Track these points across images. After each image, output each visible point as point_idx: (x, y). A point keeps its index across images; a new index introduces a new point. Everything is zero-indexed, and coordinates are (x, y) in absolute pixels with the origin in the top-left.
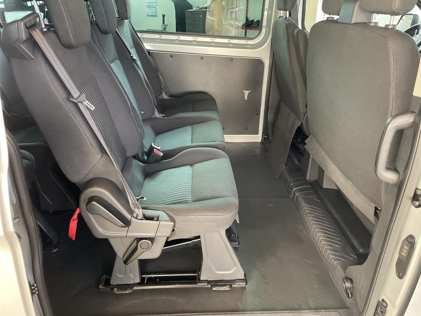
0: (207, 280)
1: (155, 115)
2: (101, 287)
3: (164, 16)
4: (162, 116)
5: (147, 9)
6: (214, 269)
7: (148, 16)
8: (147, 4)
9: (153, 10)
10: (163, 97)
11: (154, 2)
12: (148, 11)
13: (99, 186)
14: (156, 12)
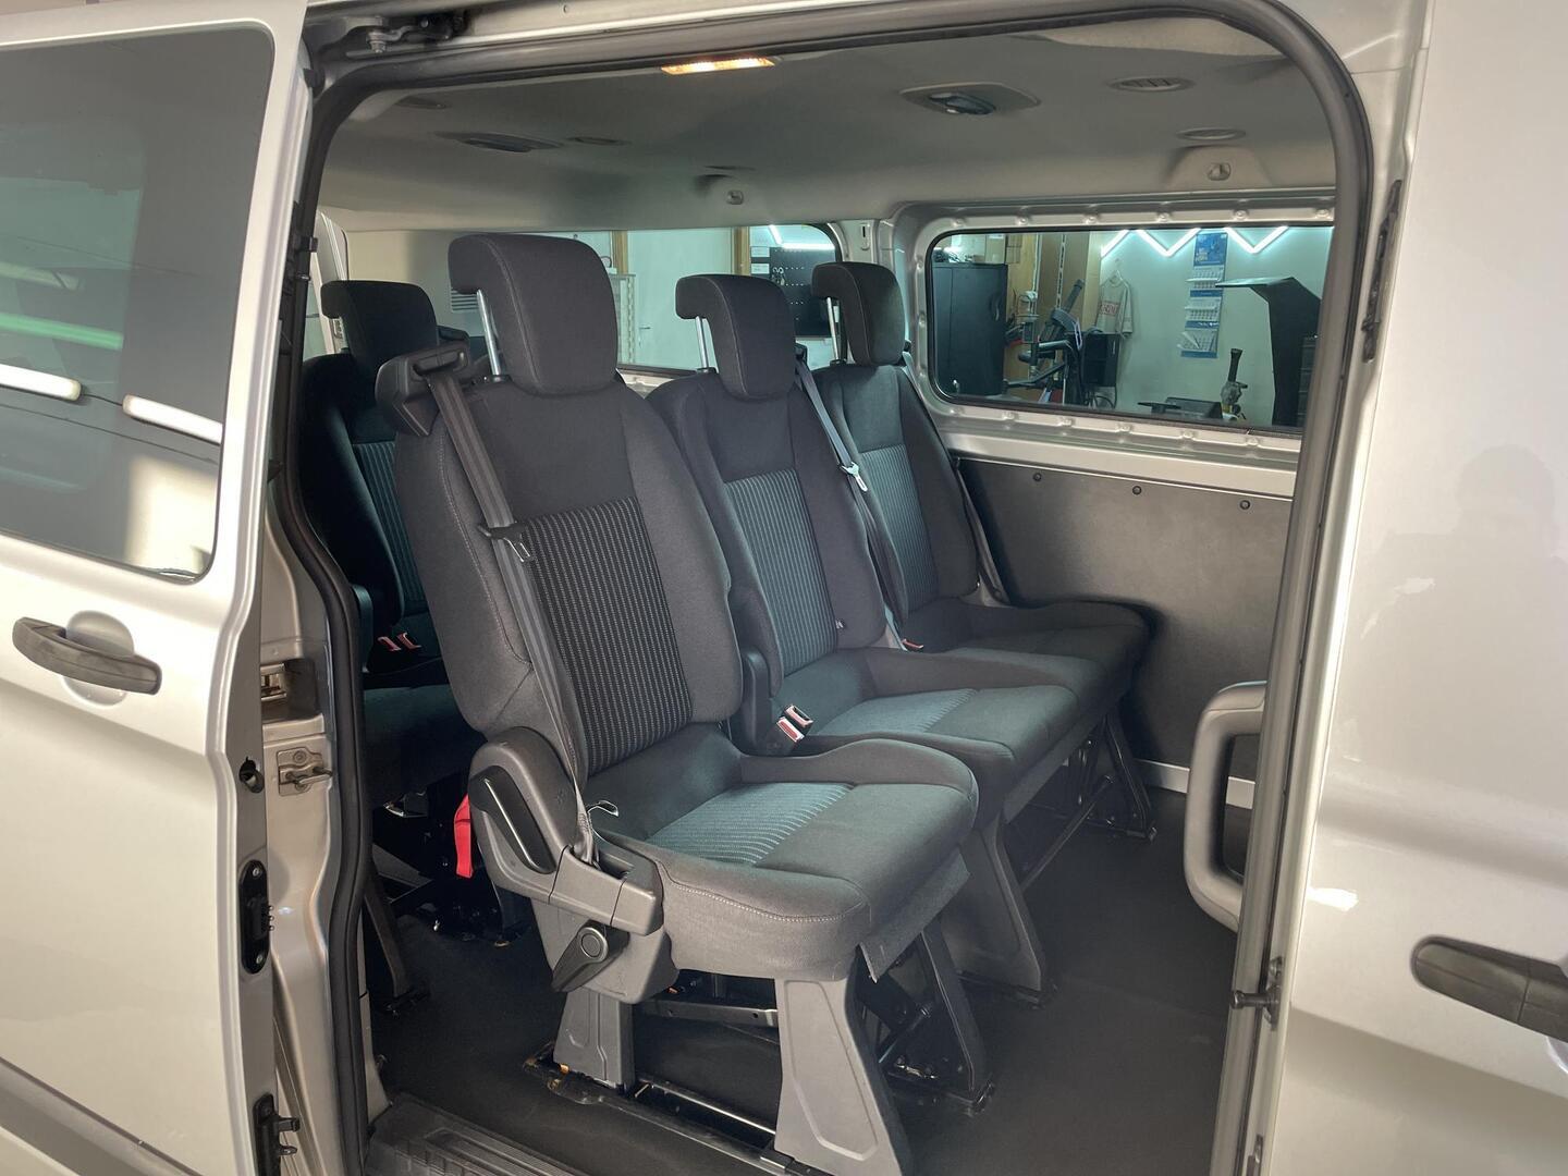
0: (793, 1159)
1: (886, 642)
2: (531, 1062)
3: (1236, 355)
4: (906, 646)
5: (1185, 334)
6: (815, 1130)
7: (1185, 354)
8: (1188, 318)
9: (1206, 336)
10: (980, 601)
11: (1212, 311)
12: (1189, 338)
13: (511, 746)
14: (1215, 342)
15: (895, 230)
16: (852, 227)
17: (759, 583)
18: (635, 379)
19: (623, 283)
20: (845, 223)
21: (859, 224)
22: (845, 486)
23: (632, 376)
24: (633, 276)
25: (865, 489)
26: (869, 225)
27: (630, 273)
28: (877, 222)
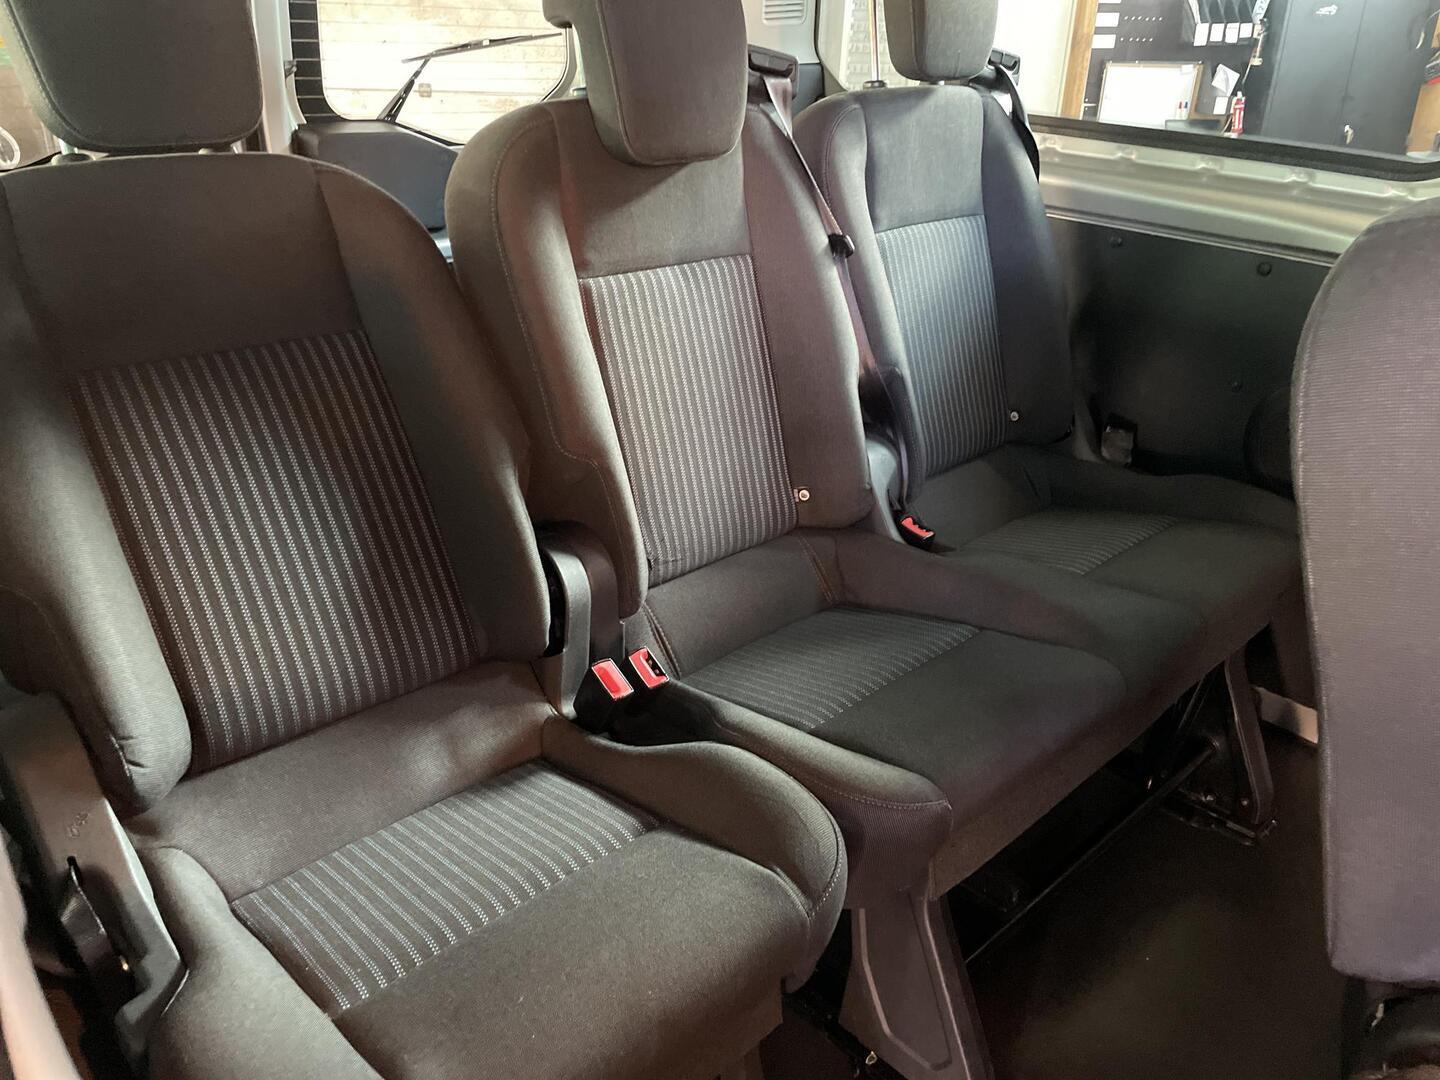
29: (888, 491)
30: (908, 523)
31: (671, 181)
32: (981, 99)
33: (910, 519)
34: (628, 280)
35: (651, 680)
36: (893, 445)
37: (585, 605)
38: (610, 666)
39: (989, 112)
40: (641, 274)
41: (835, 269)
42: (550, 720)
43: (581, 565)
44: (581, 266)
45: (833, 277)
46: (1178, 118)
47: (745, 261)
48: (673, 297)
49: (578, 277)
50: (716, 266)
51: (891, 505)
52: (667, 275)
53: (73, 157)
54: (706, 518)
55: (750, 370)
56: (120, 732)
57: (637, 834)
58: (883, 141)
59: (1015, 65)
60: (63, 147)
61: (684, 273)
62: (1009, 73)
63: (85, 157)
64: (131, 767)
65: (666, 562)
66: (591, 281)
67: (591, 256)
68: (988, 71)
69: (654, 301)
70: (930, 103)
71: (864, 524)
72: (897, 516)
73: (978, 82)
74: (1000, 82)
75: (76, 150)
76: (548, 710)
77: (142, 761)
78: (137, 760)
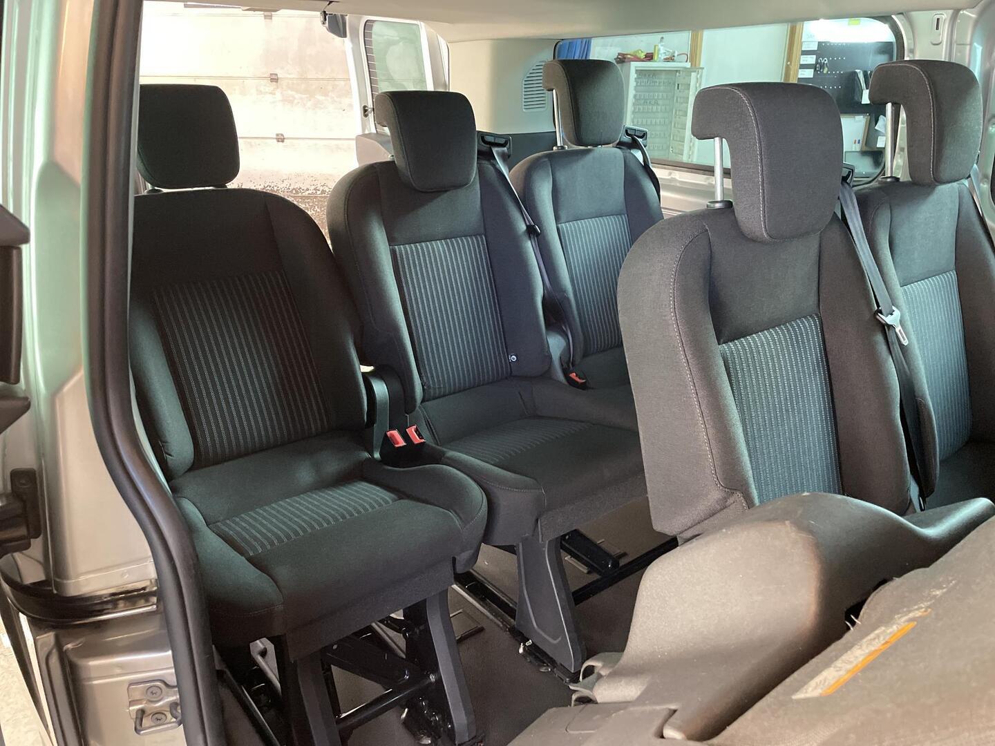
15: (977, 22)
16: (923, 19)
17: (751, 481)
18: (670, 174)
19: (693, 74)
20: (913, 13)
21: (932, 15)
22: (879, 338)
23: (667, 172)
24: (703, 68)
25: (905, 343)
26: (945, 16)
27: (701, 66)
28: (957, 11)
29: (560, 357)
30: (573, 375)
31: (439, 199)
32: (622, 153)
33: (575, 374)
34: (416, 247)
35: (417, 440)
36: (565, 335)
37: (386, 403)
38: (395, 433)
39: (627, 161)
40: (423, 244)
41: (529, 243)
42: (368, 459)
43: (385, 385)
44: (391, 240)
45: (529, 247)
46: (854, 150)
47: (481, 238)
48: (440, 255)
49: (390, 246)
50: (465, 241)
51: (562, 365)
52: (439, 246)
53: (153, 190)
54: (457, 367)
55: (483, 293)
56: (163, 439)
57: (394, 500)
58: (562, 177)
59: (644, 135)
60: (149, 187)
61: (447, 244)
62: (640, 140)
63: (160, 191)
64: (168, 456)
65: (435, 389)
66: (396, 247)
67: (396, 235)
68: (627, 139)
69: (430, 257)
70: (589, 157)
71: (546, 375)
72: (566, 373)
73: (621, 145)
74: (634, 145)
75: (156, 188)
76: (367, 455)
77: (172, 453)
78: (169, 452)
